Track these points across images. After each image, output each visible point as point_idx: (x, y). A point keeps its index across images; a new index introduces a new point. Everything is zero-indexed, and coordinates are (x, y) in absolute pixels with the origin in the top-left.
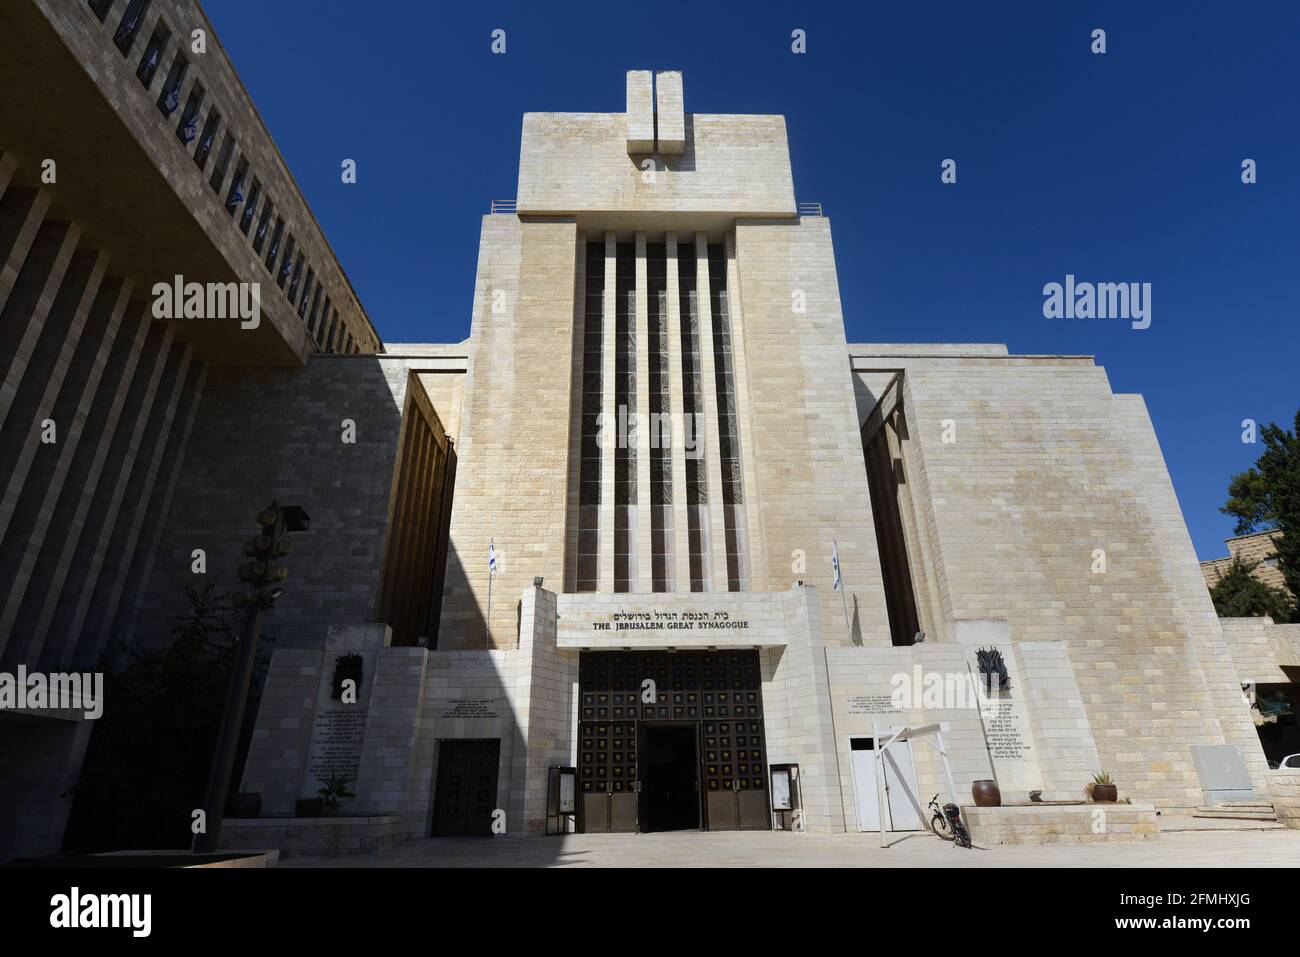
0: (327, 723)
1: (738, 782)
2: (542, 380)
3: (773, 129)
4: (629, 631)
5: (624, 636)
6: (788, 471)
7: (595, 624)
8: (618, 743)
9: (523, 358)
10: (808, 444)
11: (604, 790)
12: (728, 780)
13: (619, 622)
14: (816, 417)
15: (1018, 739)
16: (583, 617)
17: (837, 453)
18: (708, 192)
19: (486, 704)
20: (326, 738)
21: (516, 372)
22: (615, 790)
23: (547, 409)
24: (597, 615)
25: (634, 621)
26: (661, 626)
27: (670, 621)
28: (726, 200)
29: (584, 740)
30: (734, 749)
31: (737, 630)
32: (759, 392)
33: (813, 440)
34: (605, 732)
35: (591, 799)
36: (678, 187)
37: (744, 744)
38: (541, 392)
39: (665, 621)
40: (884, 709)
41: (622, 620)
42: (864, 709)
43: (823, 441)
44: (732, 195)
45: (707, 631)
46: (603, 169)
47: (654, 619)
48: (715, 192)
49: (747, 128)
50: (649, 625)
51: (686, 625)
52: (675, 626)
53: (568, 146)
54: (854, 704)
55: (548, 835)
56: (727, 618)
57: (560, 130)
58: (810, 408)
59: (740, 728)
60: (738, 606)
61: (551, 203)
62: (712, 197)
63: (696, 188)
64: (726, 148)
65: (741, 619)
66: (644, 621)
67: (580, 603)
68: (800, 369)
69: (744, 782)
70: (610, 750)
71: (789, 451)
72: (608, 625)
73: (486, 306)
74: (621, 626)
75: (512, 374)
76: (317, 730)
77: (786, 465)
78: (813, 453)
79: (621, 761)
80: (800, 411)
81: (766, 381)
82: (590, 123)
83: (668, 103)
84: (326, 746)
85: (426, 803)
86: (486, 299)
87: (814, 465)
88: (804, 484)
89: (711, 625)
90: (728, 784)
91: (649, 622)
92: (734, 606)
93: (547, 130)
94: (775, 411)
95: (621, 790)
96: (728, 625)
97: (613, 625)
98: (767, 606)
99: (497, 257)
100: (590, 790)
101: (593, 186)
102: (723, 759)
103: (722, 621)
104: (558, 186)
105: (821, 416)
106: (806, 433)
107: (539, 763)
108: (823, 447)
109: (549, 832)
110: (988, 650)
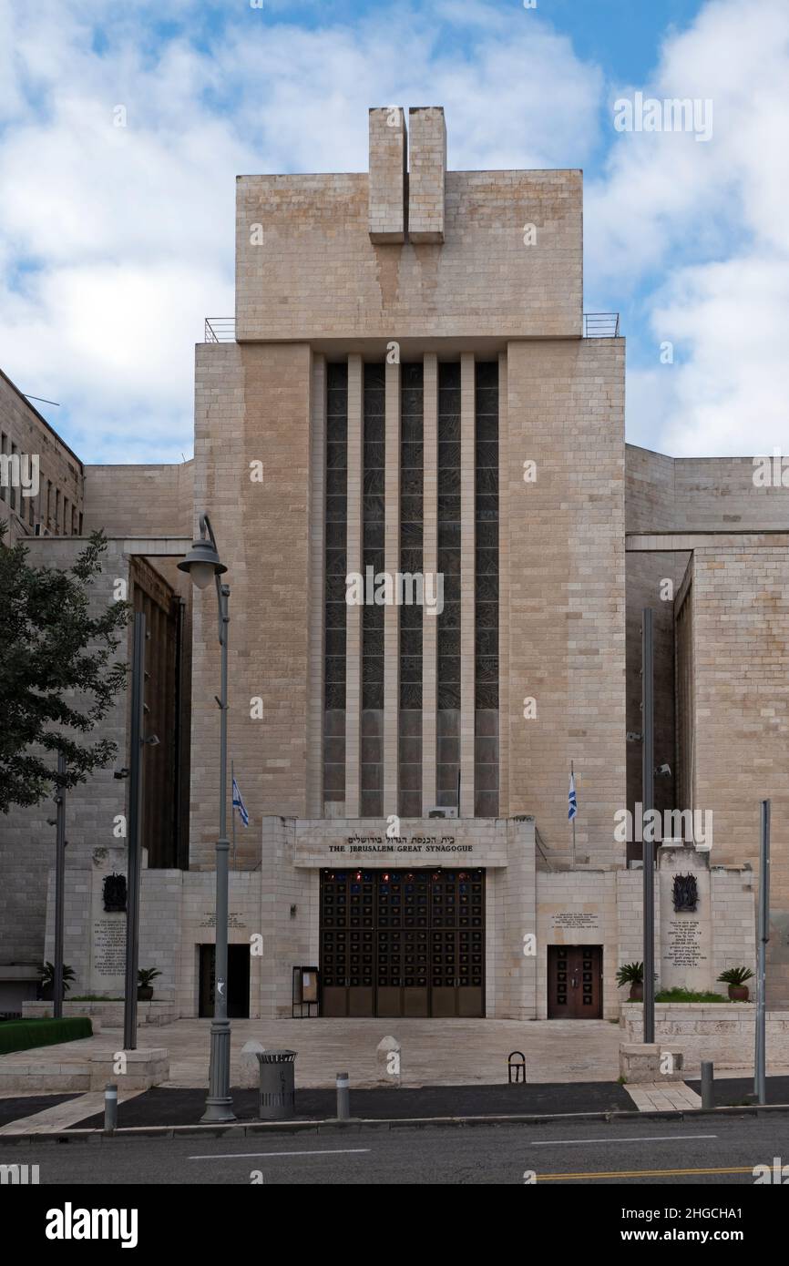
0: (103, 930)
1: (459, 980)
2: (277, 572)
3: (565, 195)
4: (362, 853)
5: (358, 858)
6: (541, 681)
7: (331, 847)
8: (355, 947)
9: (253, 545)
10: (567, 649)
11: (343, 984)
12: (450, 979)
13: (352, 845)
14: (578, 616)
15: (697, 951)
16: (319, 840)
17: (597, 659)
18: (474, 305)
19: (236, 916)
20: (104, 942)
21: (248, 564)
22: (352, 984)
23: (283, 609)
24: (333, 839)
25: (366, 844)
26: (391, 849)
27: (400, 844)
28: (495, 318)
29: (325, 945)
30: (457, 953)
31: (462, 853)
32: (518, 586)
33: (572, 645)
34: (344, 939)
35: (331, 992)
36: (435, 299)
37: (467, 950)
38: (275, 588)
39: (395, 845)
40: (583, 925)
41: (356, 843)
42: (565, 924)
43: (583, 645)
44: (504, 310)
45: (434, 854)
46: (340, 271)
47: (386, 843)
48: (482, 305)
49: (531, 195)
50: (381, 848)
51: (415, 848)
52: (405, 850)
53: (296, 234)
54: (558, 920)
55: (293, 1017)
56: (453, 842)
57: (284, 207)
58: (574, 605)
59: (464, 936)
60: (465, 831)
61: (277, 328)
62: (477, 314)
63: (458, 298)
64: (500, 231)
65: (466, 843)
66: (376, 845)
67: (316, 827)
68: (567, 557)
69: (464, 981)
70: (348, 953)
71: (544, 657)
72: (342, 848)
73: (209, 476)
74: (354, 849)
75: (243, 565)
76: (96, 936)
77: (538, 674)
78: (569, 659)
79: (358, 962)
80: (563, 610)
81: (527, 572)
82: (323, 193)
83: (423, 166)
84: (105, 948)
85: (193, 993)
86: (209, 468)
87: (570, 673)
88: (556, 696)
89: (438, 848)
90: (450, 982)
91: (381, 845)
92: (461, 831)
93: (267, 207)
94: (534, 609)
95: (357, 985)
96: (454, 849)
97: (347, 847)
98: (492, 831)
99: (217, 407)
100: (330, 985)
101: (328, 299)
102: (447, 961)
103: (448, 844)
104: (284, 300)
105: (584, 615)
106: (566, 636)
107: (284, 964)
108: (582, 652)
109: (295, 1016)
110: (685, 875)
